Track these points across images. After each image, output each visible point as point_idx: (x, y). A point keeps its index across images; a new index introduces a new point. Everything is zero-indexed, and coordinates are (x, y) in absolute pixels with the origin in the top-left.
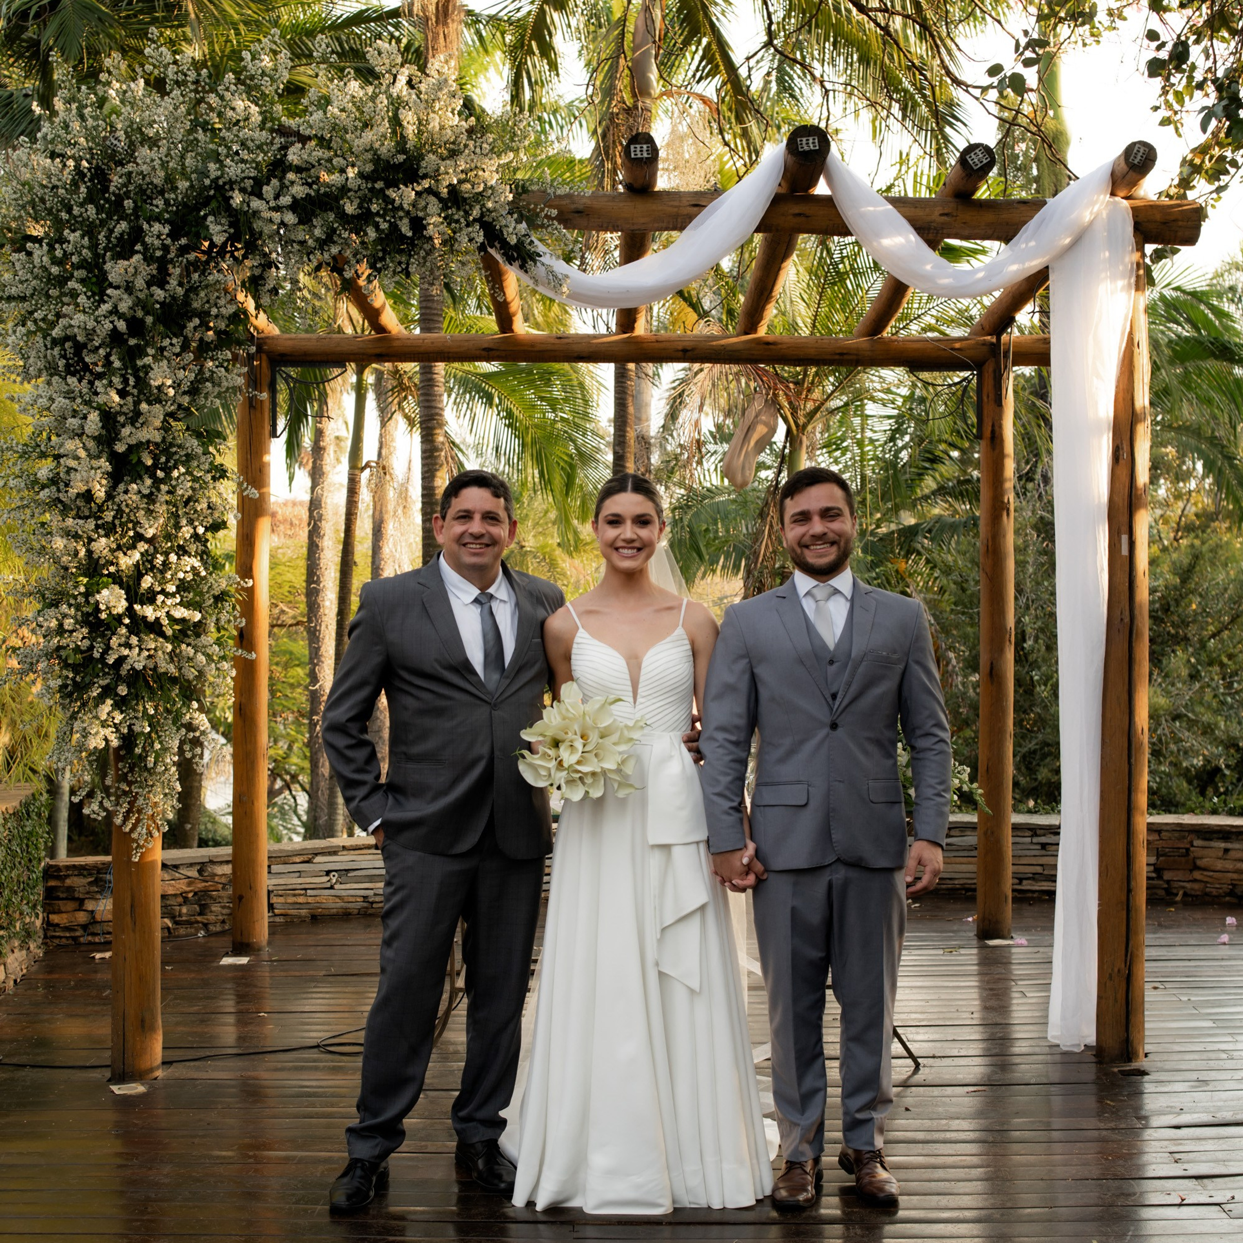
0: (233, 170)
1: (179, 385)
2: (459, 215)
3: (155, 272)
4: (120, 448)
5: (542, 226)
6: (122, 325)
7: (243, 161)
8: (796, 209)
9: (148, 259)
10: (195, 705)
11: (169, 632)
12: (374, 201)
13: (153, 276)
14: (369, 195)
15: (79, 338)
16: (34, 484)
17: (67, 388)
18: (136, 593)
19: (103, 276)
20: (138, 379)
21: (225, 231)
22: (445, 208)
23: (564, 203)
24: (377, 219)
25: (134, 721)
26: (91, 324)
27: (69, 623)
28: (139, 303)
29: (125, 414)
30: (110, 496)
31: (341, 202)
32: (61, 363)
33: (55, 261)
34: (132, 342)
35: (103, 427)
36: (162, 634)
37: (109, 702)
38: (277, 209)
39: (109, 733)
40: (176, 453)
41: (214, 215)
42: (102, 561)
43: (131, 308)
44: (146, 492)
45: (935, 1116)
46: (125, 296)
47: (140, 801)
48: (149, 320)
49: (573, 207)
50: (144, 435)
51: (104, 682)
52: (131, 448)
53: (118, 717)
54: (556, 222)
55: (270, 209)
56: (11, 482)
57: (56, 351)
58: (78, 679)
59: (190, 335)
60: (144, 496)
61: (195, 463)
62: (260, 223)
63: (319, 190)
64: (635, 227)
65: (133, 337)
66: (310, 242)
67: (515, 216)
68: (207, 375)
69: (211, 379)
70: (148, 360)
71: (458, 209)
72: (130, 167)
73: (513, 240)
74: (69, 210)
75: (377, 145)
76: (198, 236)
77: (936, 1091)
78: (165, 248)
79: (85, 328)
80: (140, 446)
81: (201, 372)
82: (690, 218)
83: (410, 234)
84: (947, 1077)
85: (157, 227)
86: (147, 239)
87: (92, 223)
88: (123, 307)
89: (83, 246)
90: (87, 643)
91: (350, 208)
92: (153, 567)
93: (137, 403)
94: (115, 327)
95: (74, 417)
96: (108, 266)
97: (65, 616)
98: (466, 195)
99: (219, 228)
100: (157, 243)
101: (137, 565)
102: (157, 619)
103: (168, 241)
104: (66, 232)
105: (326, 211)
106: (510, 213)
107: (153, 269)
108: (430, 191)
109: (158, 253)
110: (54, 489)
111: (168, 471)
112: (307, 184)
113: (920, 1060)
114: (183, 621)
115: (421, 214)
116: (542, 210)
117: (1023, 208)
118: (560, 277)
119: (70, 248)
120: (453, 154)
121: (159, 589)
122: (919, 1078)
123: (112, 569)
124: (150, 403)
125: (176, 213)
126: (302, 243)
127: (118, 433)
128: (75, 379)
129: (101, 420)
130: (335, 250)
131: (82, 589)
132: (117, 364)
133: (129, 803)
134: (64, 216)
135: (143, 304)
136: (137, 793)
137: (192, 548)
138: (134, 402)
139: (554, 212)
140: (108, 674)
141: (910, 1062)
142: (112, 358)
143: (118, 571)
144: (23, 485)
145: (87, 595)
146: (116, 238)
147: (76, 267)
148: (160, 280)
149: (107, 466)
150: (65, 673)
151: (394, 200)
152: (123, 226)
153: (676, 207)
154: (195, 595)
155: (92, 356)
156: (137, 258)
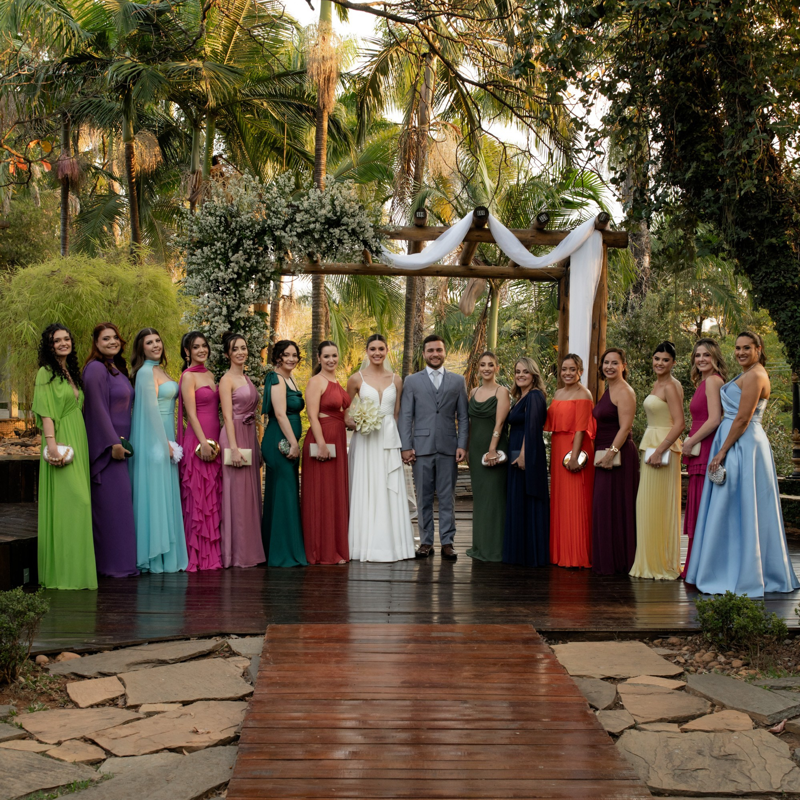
0: (276, 222)
2: (355, 239)
4: (233, 319)
5: (385, 241)
6: (235, 276)
7: (280, 218)
8: (477, 233)
9: (245, 252)
12: (325, 233)
13: (246, 259)
14: (323, 231)
19: (228, 257)
20: (240, 295)
22: (351, 236)
24: (326, 240)
26: (224, 276)
28: (240, 267)
29: (235, 307)
31: (314, 234)
33: (213, 253)
34: (238, 282)
35: (227, 312)
38: (291, 236)
40: (252, 321)
41: (268, 237)
46: (236, 266)
48: (244, 273)
49: (395, 231)
50: (241, 315)
52: (237, 320)
54: (389, 239)
55: (288, 236)
57: (210, 283)
62: (284, 241)
64: (417, 239)
66: (301, 247)
67: (375, 239)
69: (264, 295)
70: (244, 289)
71: (355, 237)
72: (238, 219)
73: (374, 249)
74: (216, 234)
75: (327, 214)
78: (251, 249)
79: (222, 277)
80: (240, 319)
81: (261, 292)
82: (438, 236)
85: (248, 241)
86: (244, 246)
88: (236, 270)
89: (221, 248)
91: (317, 236)
93: (239, 304)
94: (233, 277)
96: (230, 255)
98: (358, 232)
99: (269, 242)
100: (248, 247)
103: (252, 246)
104: (216, 242)
105: (307, 236)
106: (374, 237)
107: (246, 256)
108: (345, 230)
109: (248, 251)
111: (249, 327)
112: (301, 227)
115: (341, 238)
116: (384, 235)
117: (561, 234)
118: (391, 260)
119: (217, 248)
120: (353, 216)
125: (255, 236)
127: (232, 314)
128: (218, 295)
129: (227, 310)
130: (310, 250)
132: (234, 290)
134: (215, 237)
135: (243, 268)
137: (257, 354)
139: (389, 237)
142: (232, 288)
146: (233, 245)
147: (219, 254)
148: (248, 260)
149: (229, 326)
151: (332, 233)
152: (235, 240)
153: (433, 232)
156: (241, 252)
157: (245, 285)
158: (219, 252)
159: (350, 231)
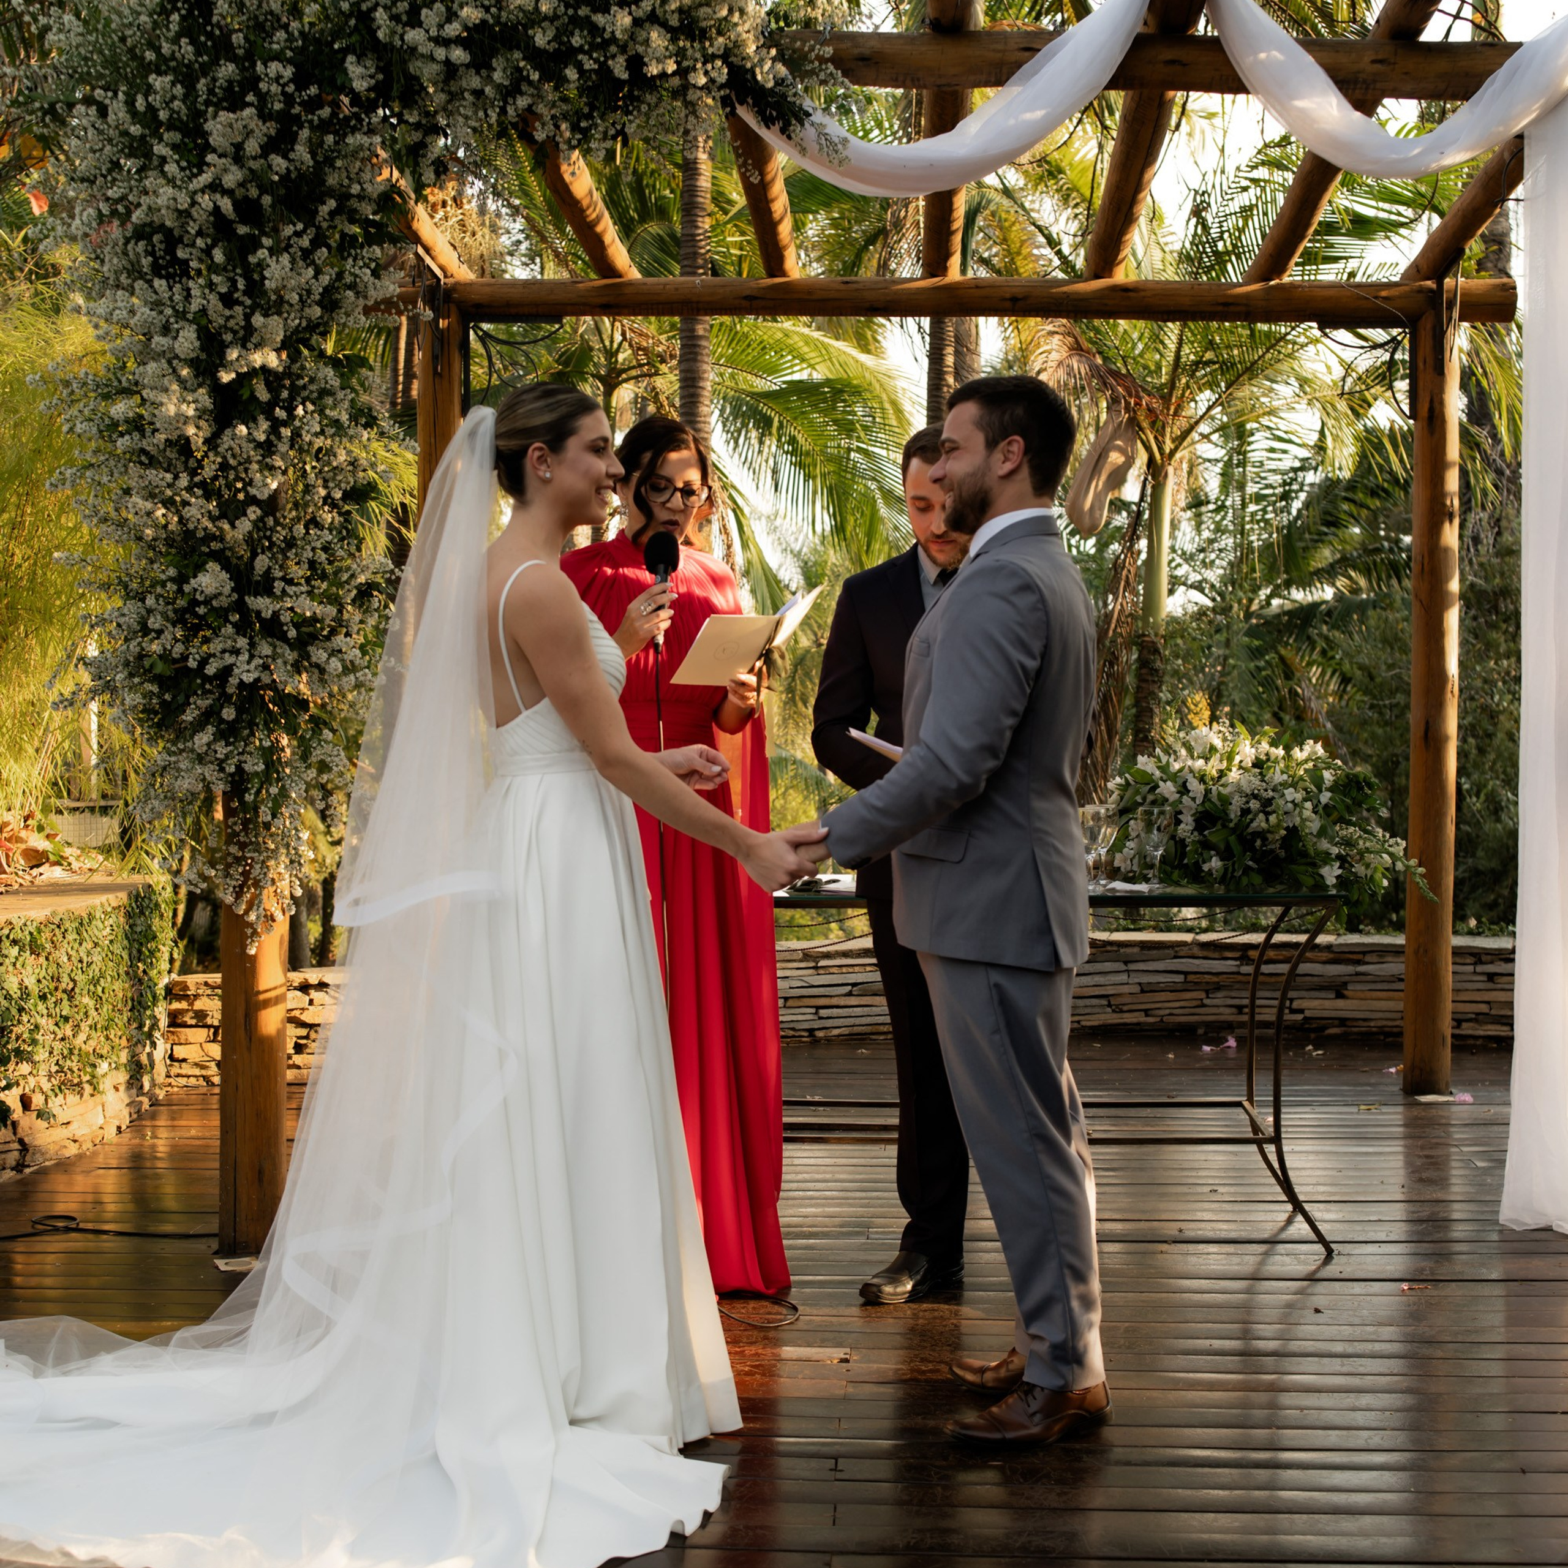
1: (309, 292)
2: (693, 50)
3: (273, 132)
4: (226, 377)
5: (813, 73)
6: (227, 207)
8: (1168, 54)
9: (264, 115)
10: (327, 734)
11: (292, 633)
12: (577, 32)
13: (270, 137)
14: (570, 27)
15: (168, 223)
16: (111, 428)
17: (155, 297)
18: (249, 581)
19: (202, 140)
20: (250, 281)
21: (371, 77)
22: (674, 40)
23: (843, 46)
24: (580, 57)
25: (243, 758)
26: (184, 202)
27: (154, 622)
28: (252, 177)
29: (235, 332)
30: (211, 442)
31: (530, 32)
32: (146, 261)
33: (135, 117)
34: (242, 230)
35: (202, 349)
36: (283, 638)
37: (210, 729)
38: (441, 41)
39: (210, 772)
40: (304, 387)
41: (354, 53)
42: (200, 534)
43: (242, 185)
44: (262, 438)
45: (1357, 1321)
46: (234, 168)
47: (256, 871)
48: (267, 200)
49: (856, 51)
50: (258, 359)
51: (204, 703)
52: (240, 377)
53: (221, 750)
54: (831, 67)
55: (430, 39)
56: (79, 425)
57: (142, 244)
58: (167, 697)
59: (325, 225)
60: (259, 445)
61: (330, 401)
62: (419, 64)
63: (499, 17)
64: (943, 81)
65: (245, 224)
66: (488, 90)
67: (773, 52)
68: (348, 279)
69: (352, 287)
70: (262, 253)
71: (693, 41)
76: (332, 81)
77: (1358, 1287)
78: (289, 99)
79: (177, 210)
80: (253, 372)
81: (340, 275)
82: (1019, 65)
83: (625, 76)
84: (1371, 1268)
85: (274, 67)
86: (261, 85)
87: (188, 66)
88: (230, 181)
89: (174, 98)
90: (179, 648)
91: (541, 39)
92: (272, 544)
93: (248, 317)
94: (217, 209)
95: (165, 335)
96: (209, 126)
97: (150, 611)
98: (704, 24)
99: (362, 70)
100: (275, 88)
101: (249, 540)
102: (276, 614)
103: (291, 88)
104: (151, 77)
105: (511, 49)
107: (271, 128)
108: (653, 18)
109: (278, 106)
110: (136, 435)
111: (290, 410)
113: (1333, 1246)
114: (314, 619)
115: (640, 49)
116: (812, 49)
118: (836, 140)
119: (155, 100)
121: (278, 574)
122: (1331, 1270)
123: (214, 545)
124: (266, 315)
125: (304, 48)
126: (478, 93)
127: (222, 355)
128: (164, 282)
129: (199, 338)
130: (522, 102)
131: (172, 572)
132: (218, 256)
133: (242, 874)
134: (150, 56)
135: (258, 179)
136: (252, 859)
138: (245, 315)
140: (210, 692)
141: (1319, 1248)
142: (214, 251)
143: (223, 550)
144: (94, 430)
145: (181, 580)
146: (221, 87)
148: (281, 144)
149: (207, 402)
150: (149, 687)
151: (604, 29)
152: (231, 70)
153: (999, 51)
154: (331, 585)
155: (188, 250)
156: (248, 112)
157: (267, 242)
158: (163, 115)
159: (674, 21)
